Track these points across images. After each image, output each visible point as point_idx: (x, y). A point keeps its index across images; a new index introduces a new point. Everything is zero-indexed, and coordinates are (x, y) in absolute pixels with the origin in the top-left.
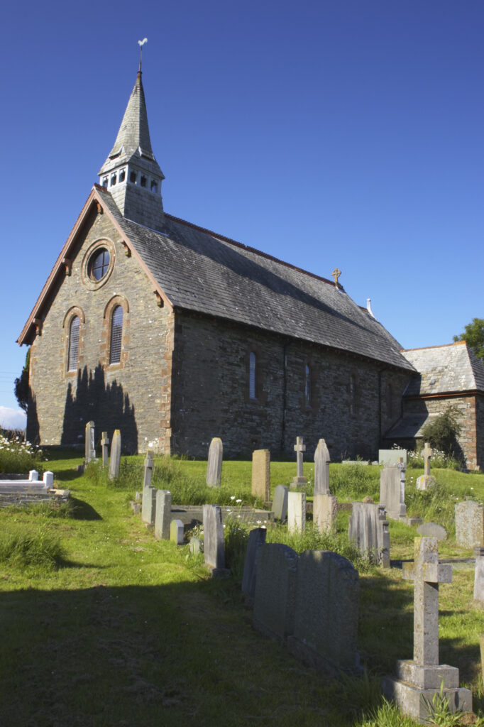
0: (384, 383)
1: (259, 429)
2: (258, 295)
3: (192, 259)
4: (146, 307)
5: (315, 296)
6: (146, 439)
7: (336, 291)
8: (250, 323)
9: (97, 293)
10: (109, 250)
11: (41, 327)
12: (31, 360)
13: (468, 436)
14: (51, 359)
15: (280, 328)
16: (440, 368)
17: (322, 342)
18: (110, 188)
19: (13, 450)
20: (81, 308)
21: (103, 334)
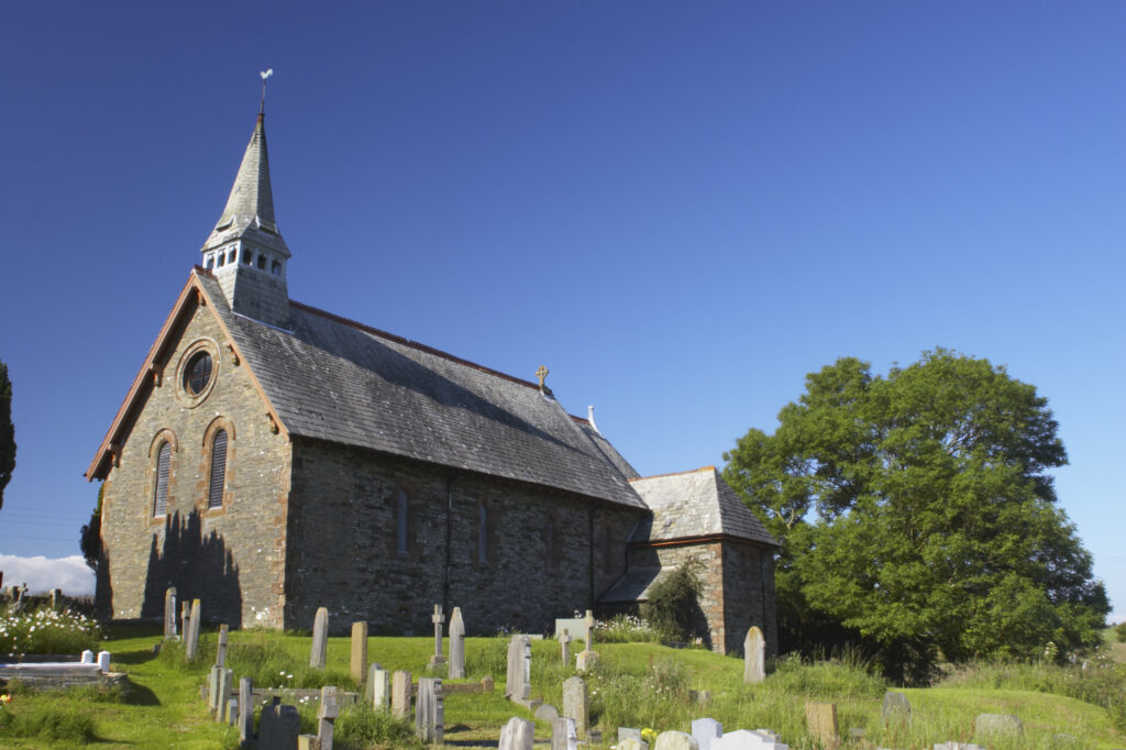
0: (599, 527)
1: (410, 593)
2: (417, 411)
3: (325, 365)
4: (257, 433)
5: (506, 407)
6: (253, 609)
7: (540, 397)
8: (397, 452)
9: (195, 411)
10: (212, 355)
11: (119, 456)
12: (104, 501)
13: (713, 597)
14: (131, 499)
15: (442, 457)
16: (678, 504)
17: (503, 474)
18: (216, 271)
19: (62, 626)
20: (173, 432)
21: (202, 467)
